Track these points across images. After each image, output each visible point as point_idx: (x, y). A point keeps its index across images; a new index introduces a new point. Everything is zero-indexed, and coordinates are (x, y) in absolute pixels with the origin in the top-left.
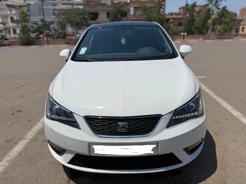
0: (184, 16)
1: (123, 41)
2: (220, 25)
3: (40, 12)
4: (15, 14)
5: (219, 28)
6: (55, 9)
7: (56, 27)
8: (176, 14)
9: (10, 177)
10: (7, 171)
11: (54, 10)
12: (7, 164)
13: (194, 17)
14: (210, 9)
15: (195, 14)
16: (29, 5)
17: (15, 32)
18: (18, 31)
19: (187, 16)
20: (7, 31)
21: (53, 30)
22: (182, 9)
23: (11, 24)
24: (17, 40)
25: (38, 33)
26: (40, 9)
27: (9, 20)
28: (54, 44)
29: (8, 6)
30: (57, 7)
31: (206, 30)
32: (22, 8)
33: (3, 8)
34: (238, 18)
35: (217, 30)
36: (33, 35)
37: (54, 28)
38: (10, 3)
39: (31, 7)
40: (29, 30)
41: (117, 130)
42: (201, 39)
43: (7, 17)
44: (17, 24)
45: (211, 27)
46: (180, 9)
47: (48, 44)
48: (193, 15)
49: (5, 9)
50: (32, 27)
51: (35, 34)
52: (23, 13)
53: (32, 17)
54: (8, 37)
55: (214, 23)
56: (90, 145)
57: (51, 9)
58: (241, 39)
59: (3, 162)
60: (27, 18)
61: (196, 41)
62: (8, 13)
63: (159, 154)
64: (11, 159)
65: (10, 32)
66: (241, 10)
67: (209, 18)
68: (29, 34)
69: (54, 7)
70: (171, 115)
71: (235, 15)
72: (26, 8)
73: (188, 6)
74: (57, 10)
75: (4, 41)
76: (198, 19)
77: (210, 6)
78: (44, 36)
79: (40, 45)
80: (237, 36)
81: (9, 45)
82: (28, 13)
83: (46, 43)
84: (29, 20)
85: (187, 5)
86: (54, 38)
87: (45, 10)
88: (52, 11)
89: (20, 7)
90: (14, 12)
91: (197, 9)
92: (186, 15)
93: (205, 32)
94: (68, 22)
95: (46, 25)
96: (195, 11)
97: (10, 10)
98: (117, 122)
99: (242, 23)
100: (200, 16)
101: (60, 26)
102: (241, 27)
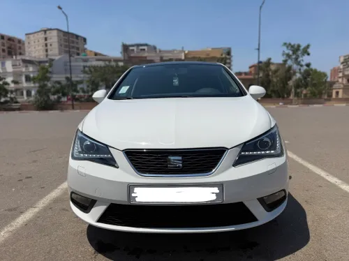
0: (257, 77)
1: (176, 82)
2: (306, 88)
3: (66, 70)
4: (33, 72)
5: (304, 92)
6: (86, 66)
7: (85, 88)
8: (246, 74)
9: (11, 251)
10: (6, 243)
11: (84, 67)
12: (7, 235)
13: (270, 77)
14: (290, 68)
15: (270, 74)
16: (53, 60)
17: (29, 94)
18: (33, 93)
19: (261, 75)
20: (18, 93)
21: (81, 91)
22: (253, 68)
23: (25, 84)
24: (31, 103)
25: (60, 95)
26: (66, 65)
27: (23, 79)
28: (80, 109)
29: (25, 61)
30: (88, 64)
31: (287, 94)
32: (42, 65)
33: (18, 64)
34: (329, 79)
35: (303, 95)
36: (53, 98)
37: (82, 89)
38: (28, 58)
39: (54, 63)
40: (49, 90)
41: (167, 167)
42: (281, 104)
43: (21, 75)
44: (34, 83)
45: (293, 90)
46: (250, 67)
47: (73, 108)
48: (268, 75)
49: (20, 65)
50: (54, 87)
51: (56, 97)
52: (43, 68)
53: (54, 76)
54: (19, 100)
55: (297, 86)
56: (131, 187)
57: (80, 66)
58: (335, 105)
59: (2, 234)
60: (48, 75)
61: (274, 106)
62: (24, 70)
63: (224, 203)
64: (14, 230)
65: (22, 94)
66: (331, 70)
67: (290, 78)
68: (48, 97)
69: (85, 64)
70: (238, 149)
71: (325, 75)
72: (47, 64)
73: (260, 64)
74: (89, 67)
75: (14, 104)
76: (275, 80)
77: (289, 62)
78: (68, 99)
79: (62, 109)
80: (330, 100)
81: (19, 109)
82: (50, 69)
83: (71, 107)
84: (50, 78)
85: (260, 62)
86: (81, 101)
87: (72, 68)
88: (82, 68)
89: (40, 62)
90: (31, 69)
91: (273, 68)
92: (259, 74)
93: (286, 96)
94: (102, 81)
95: (72, 85)
96: (271, 70)
97: (27, 67)
98: (167, 156)
99: (335, 86)
100: (277, 76)
101: (90, 86)
102: (334, 92)
